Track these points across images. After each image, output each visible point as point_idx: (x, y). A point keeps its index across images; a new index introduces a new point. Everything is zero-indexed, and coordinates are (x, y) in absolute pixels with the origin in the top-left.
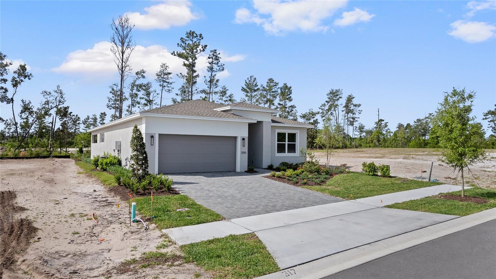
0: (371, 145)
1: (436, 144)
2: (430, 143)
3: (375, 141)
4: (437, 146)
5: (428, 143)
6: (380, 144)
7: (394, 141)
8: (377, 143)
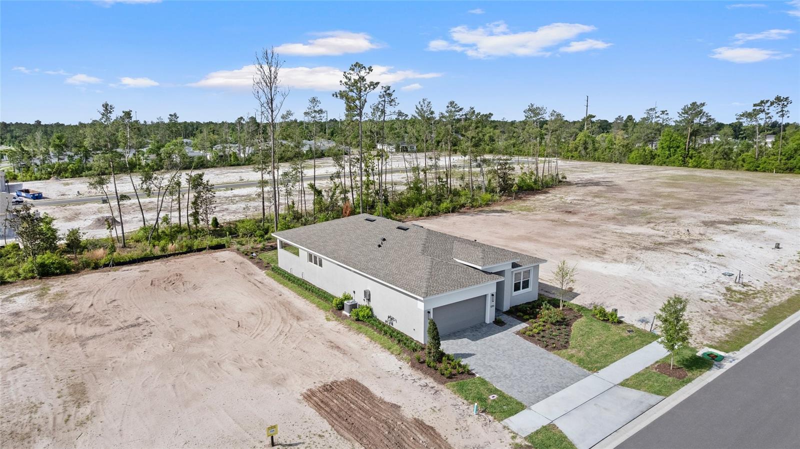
0: (575, 154)
1: (668, 158)
2: (659, 156)
3: (580, 148)
4: (668, 160)
5: (656, 154)
6: (587, 154)
7: (607, 150)
8: (583, 152)
